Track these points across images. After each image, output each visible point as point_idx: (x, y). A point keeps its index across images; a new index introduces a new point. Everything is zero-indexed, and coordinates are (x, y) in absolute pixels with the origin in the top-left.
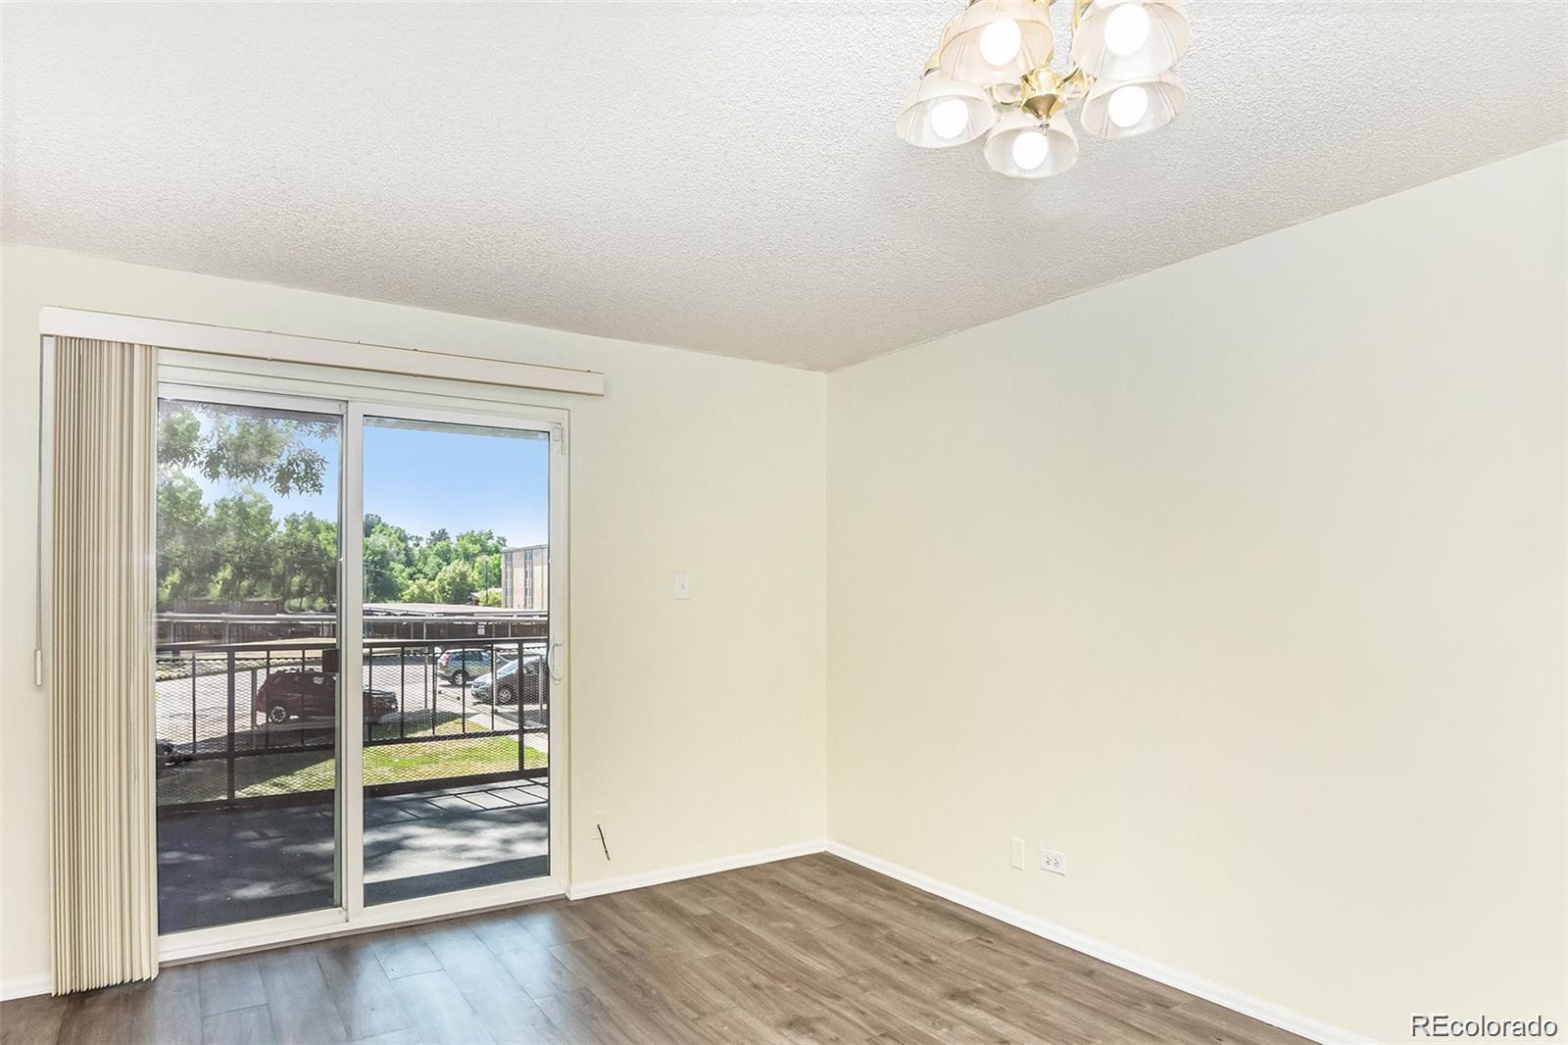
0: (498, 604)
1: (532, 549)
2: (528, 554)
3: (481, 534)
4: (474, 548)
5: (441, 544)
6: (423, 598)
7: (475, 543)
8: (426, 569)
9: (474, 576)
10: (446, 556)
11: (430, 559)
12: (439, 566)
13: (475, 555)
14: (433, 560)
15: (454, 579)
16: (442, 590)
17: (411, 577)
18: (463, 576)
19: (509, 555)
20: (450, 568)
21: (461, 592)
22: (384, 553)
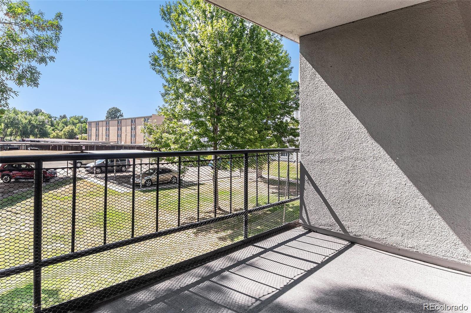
0: (86, 139)
1: (99, 122)
2: (97, 123)
3: (79, 117)
4: (76, 121)
5: (64, 120)
6: (58, 137)
7: (77, 119)
8: (59, 128)
9: (76, 130)
10: (66, 124)
11: (60, 124)
12: (64, 127)
13: (77, 124)
14: (61, 125)
15: (69, 131)
16: (65, 134)
17: (53, 130)
18: (73, 130)
19: (90, 123)
20: (68, 127)
21: (71, 135)
22: (43, 122)
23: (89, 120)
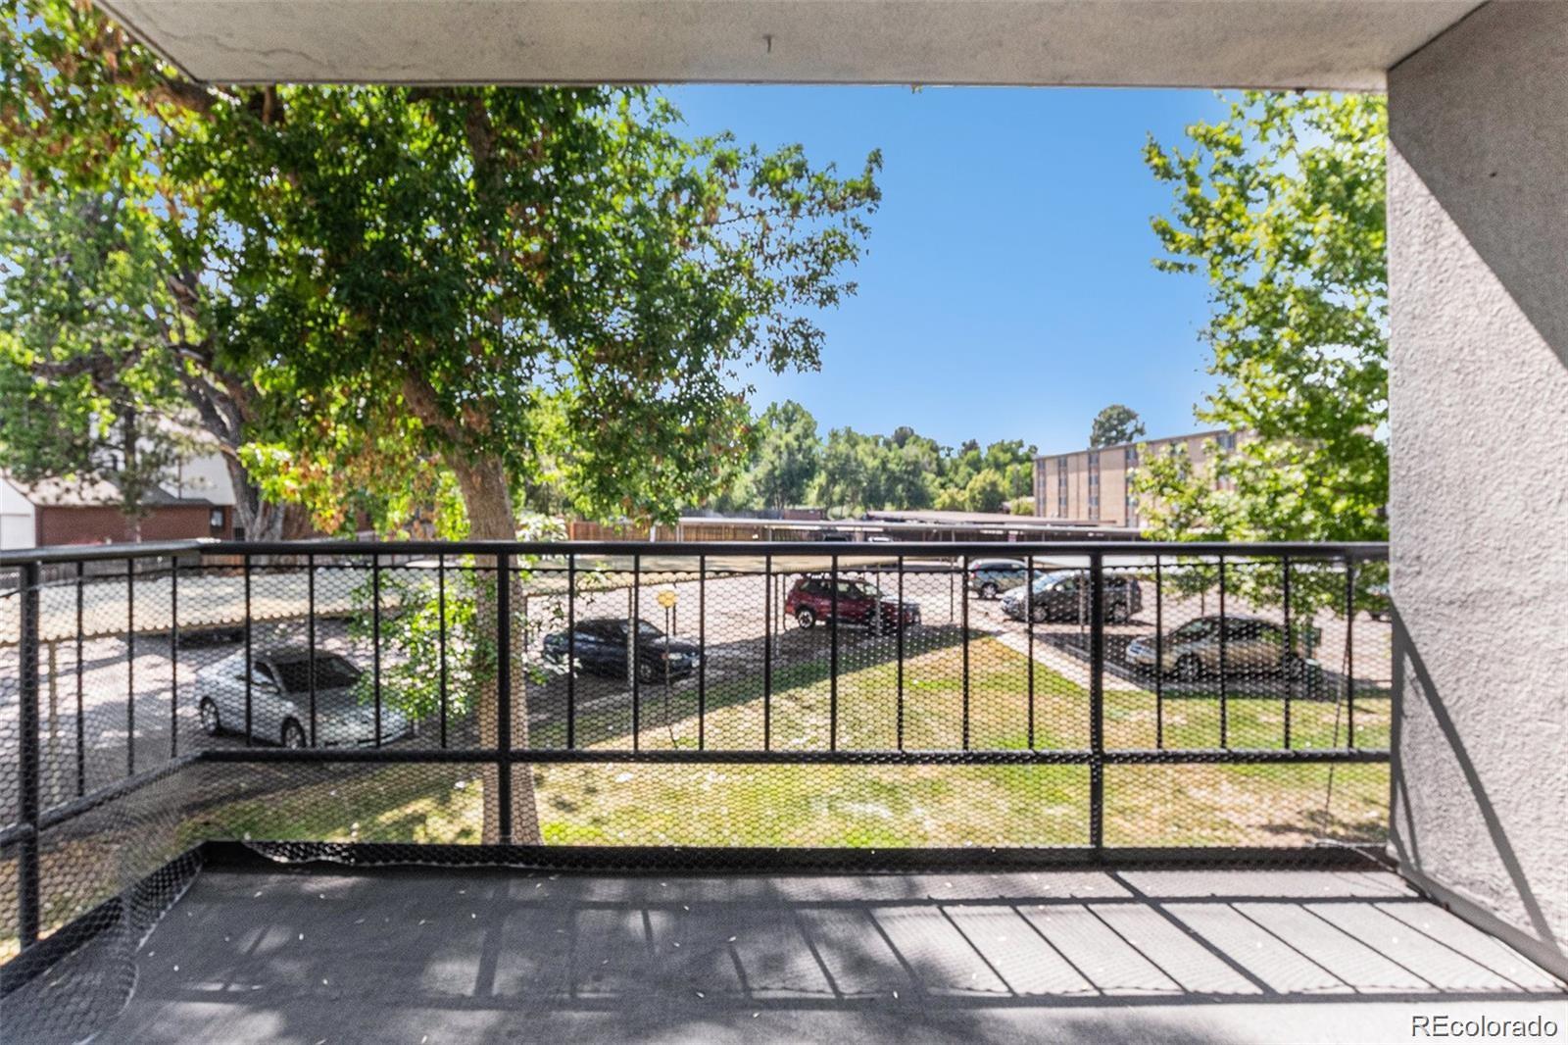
0: (1031, 513)
1: (1066, 456)
2: (1062, 462)
3: (1011, 443)
4: (1004, 457)
5: (972, 454)
6: (954, 506)
7: (1005, 451)
8: (958, 479)
9: (1004, 485)
10: (976, 465)
11: (961, 468)
12: (970, 476)
13: (1006, 465)
14: (964, 470)
15: (984, 489)
16: (973, 499)
17: (943, 486)
18: (994, 484)
19: (1041, 463)
20: (981, 477)
21: (991, 501)
22: (916, 463)
23: (1041, 453)
